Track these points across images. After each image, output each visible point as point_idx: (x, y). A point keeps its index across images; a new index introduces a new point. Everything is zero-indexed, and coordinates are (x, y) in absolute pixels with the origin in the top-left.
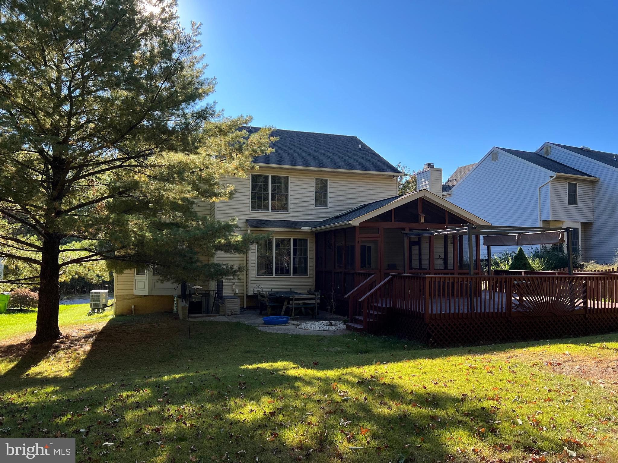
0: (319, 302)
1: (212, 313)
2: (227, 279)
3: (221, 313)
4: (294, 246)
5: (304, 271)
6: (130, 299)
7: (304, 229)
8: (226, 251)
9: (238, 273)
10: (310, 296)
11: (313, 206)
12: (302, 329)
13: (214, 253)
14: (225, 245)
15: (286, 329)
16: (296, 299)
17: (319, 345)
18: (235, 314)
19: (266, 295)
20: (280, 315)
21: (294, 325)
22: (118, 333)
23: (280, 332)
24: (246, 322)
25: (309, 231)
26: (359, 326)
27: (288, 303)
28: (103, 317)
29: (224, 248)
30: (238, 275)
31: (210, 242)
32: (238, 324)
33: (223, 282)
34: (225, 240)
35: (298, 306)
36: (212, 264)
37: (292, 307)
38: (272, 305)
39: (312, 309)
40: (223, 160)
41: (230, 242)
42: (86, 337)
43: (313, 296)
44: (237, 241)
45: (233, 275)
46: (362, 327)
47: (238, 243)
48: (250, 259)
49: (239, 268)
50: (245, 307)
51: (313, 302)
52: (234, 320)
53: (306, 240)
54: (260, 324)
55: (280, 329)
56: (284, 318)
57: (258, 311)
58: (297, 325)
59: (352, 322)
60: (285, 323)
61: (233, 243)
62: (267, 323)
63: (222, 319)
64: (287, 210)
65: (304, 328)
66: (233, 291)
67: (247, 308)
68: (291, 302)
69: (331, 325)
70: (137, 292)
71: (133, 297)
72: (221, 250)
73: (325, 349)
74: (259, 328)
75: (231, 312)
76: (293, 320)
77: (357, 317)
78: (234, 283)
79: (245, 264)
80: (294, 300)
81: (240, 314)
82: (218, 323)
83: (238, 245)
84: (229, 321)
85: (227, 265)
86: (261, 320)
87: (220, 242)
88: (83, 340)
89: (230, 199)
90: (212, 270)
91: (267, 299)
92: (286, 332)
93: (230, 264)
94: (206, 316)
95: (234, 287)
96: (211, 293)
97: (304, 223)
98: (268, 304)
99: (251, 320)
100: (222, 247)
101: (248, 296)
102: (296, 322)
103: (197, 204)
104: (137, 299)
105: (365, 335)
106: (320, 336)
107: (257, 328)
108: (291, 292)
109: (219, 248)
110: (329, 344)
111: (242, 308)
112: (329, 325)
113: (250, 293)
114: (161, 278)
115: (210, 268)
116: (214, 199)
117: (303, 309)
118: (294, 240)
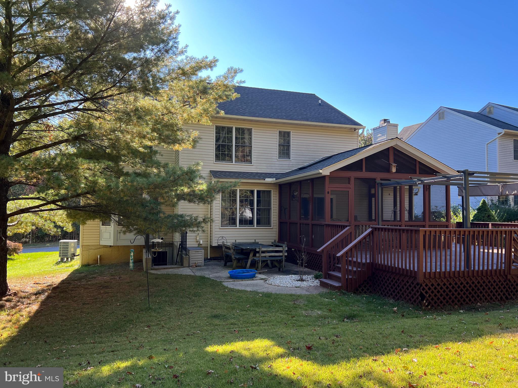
0: (286, 254)
1: (176, 265)
2: (190, 231)
3: (184, 265)
4: (257, 198)
5: (268, 223)
6: (96, 249)
7: (268, 180)
8: (190, 201)
9: (203, 225)
10: (277, 249)
11: (276, 158)
12: (271, 284)
13: (177, 203)
14: (189, 194)
15: (254, 285)
16: (263, 252)
17: (295, 307)
18: (199, 266)
19: (231, 247)
20: (245, 268)
21: (262, 279)
22: (75, 287)
23: (248, 289)
24: (211, 276)
25: (273, 182)
26: (336, 284)
27: (254, 255)
28: (69, 266)
29: (188, 197)
30: (203, 227)
31: (172, 190)
32: (203, 278)
33: (187, 233)
34: (189, 188)
35: (265, 259)
36: (175, 215)
37: (259, 260)
38: (237, 257)
39: (280, 262)
40: (187, 105)
41: (194, 191)
42: (38, 294)
43: (280, 249)
44: (202, 190)
45: (198, 227)
46: (340, 285)
47: (202, 192)
48: (214, 210)
49: (204, 220)
50: (209, 258)
51: (281, 254)
52: (198, 274)
53: (270, 192)
54: (225, 278)
55: (248, 285)
56: (252, 271)
57: (223, 262)
58: (265, 280)
59: (325, 278)
60: (252, 277)
61: (197, 192)
62: (232, 277)
63: (186, 271)
64: (250, 162)
65: (273, 284)
66: (197, 242)
67: (211, 259)
68: (257, 255)
69: (302, 280)
70: (104, 243)
71: (99, 247)
72: (184, 199)
73: (304, 312)
74: (225, 284)
75: (195, 263)
76: (260, 273)
77: (331, 273)
78: (198, 234)
79: (209, 216)
80: (260, 252)
81: (205, 265)
82: (181, 276)
83: (202, 194)
84: (193, 274)
85: (191, 216)
86: (226, 273)
87: (182, 190)
88: (34, 297)
89: (194, 147)
90: (176, 221)
91: (232, 251)
92: (255, 289)
93: (194, 215)
94: (170, 268)
95: (198, 238)
96: (176, 243)
97: (267, 174)
98: (233, 257)
99: (216, 273)
100: (185, 196)
101: (212, 247)
102: (263, 276)
103: (160, 153)
104: (102, 249)
105: (344, 294)
106: (294, 295)
107: (223, 283)
108: (256, 244)
109: (181, 197)
110: (306, 306)
111: (206, 259)
112: (299, 280)
113: (215, 244)
114: (124, 229)
115: (173, 219)
116: (177, 147)
117: (269, 262)
118: (258, 191)
